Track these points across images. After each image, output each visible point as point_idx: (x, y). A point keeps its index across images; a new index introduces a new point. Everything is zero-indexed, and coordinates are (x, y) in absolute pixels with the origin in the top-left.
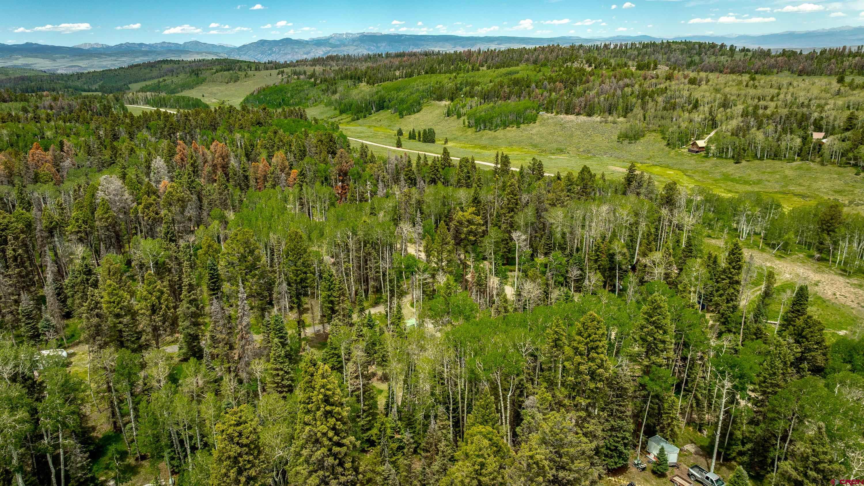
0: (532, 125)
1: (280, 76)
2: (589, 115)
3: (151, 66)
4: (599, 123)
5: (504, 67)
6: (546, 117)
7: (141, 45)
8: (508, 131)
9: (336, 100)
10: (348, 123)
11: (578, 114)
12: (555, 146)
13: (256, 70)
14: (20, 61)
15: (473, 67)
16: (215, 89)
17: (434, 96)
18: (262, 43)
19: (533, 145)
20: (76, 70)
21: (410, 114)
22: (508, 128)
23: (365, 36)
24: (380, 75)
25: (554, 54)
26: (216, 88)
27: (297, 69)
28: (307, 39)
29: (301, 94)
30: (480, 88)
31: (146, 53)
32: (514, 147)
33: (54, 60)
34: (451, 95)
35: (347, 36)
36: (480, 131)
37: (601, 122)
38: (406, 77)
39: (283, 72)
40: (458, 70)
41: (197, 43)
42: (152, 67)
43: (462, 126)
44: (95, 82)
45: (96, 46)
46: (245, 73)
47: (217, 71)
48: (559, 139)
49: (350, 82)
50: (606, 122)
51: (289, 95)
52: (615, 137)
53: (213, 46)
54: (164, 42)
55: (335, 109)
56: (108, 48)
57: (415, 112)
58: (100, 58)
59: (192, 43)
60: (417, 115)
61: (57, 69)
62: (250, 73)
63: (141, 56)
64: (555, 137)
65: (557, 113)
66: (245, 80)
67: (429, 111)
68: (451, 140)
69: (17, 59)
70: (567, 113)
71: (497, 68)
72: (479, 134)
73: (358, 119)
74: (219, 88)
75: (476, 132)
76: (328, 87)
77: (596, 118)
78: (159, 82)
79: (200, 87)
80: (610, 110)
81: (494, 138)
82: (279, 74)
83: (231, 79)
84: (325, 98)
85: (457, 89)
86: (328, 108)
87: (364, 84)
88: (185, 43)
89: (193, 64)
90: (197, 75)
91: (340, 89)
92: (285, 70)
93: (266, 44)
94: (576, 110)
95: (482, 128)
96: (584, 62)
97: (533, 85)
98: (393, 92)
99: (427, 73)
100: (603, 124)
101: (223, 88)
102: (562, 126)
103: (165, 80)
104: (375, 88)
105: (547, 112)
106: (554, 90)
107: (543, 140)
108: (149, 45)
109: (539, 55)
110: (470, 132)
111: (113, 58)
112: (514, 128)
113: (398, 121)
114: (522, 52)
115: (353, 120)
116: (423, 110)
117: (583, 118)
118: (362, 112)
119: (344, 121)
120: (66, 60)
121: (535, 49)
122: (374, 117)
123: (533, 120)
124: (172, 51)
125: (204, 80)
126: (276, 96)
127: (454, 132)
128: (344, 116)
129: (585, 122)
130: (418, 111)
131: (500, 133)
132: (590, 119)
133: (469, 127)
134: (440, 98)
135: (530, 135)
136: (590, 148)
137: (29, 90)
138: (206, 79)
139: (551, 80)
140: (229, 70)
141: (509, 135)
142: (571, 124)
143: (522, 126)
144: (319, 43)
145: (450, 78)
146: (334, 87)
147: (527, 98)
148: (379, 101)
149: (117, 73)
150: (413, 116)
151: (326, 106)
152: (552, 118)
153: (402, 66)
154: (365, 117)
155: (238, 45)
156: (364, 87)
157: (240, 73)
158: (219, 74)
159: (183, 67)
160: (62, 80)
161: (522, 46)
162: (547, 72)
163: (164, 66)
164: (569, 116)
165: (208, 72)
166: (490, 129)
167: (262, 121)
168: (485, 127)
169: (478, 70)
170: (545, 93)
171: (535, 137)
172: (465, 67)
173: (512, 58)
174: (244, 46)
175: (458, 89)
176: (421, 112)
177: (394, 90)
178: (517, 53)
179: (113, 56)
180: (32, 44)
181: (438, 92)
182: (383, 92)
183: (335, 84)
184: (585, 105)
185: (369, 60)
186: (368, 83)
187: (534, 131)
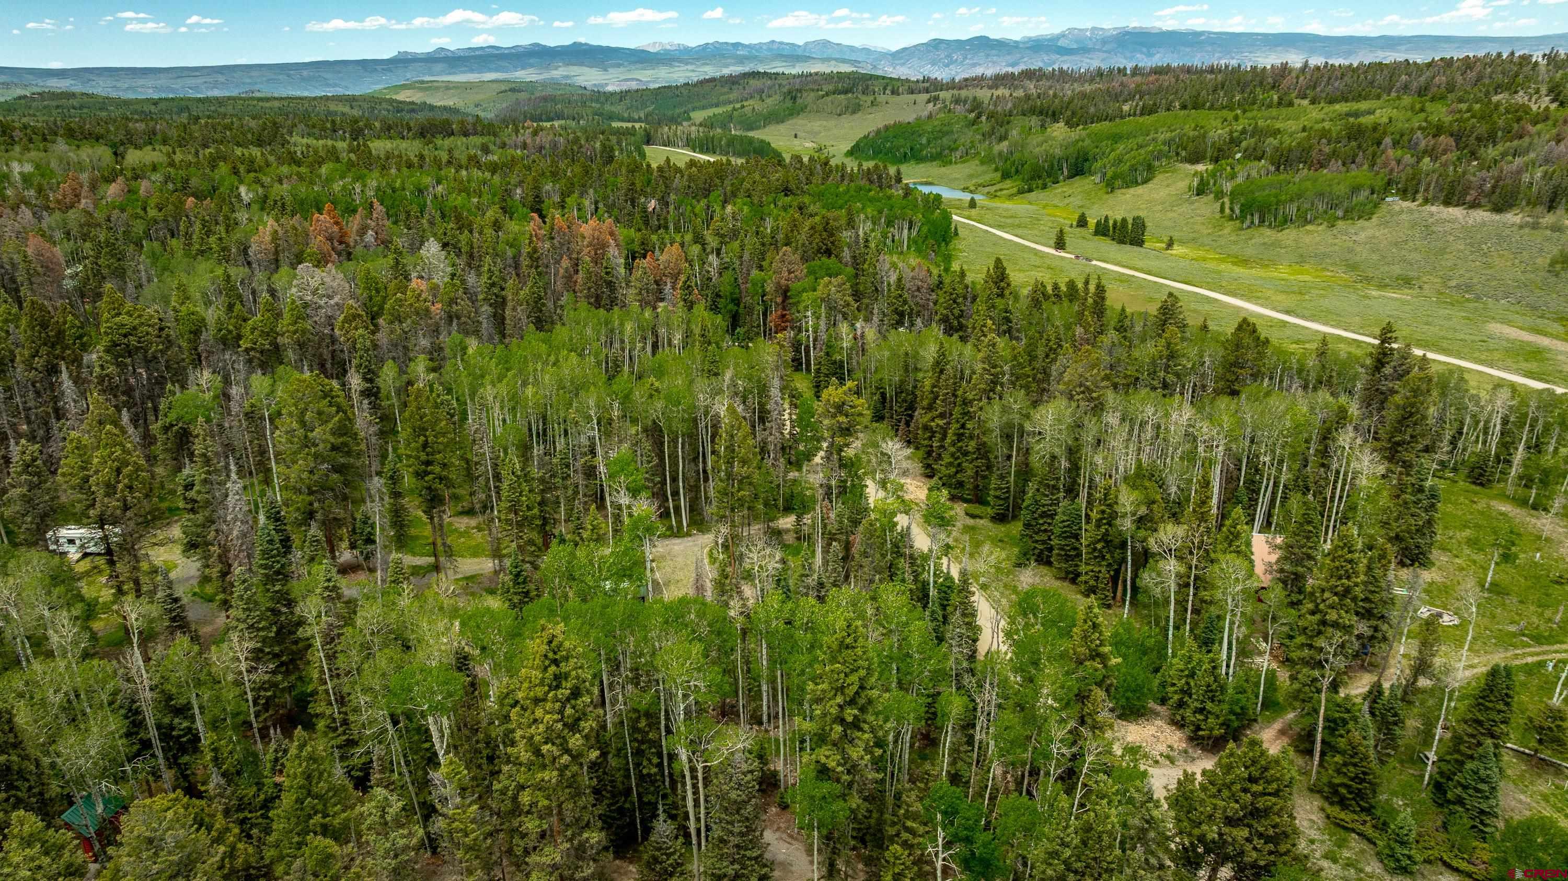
0: (1361, 223)
1: (931, 105)
2: (1498, 209)
3: (732, 81)
4: (1515, 229)
5: (1346, 101)
6: (1397, 208)
7: (736, 45)
8: (1308, 232)
9: (1000, 154)
10: (1011, 197)
11: (1474, 205)
12: (1397, 270)
13: (893, 93)
14: (559, 72)
15: (1280, 99)
16: (816, 124)
17: (1184, 153)
18: (937, 44)
19: (1347, 266)
20: (634, 86)
21: (1128, 187)
22: (1309, 227)
23: (1128, 33)
24: (1092, 110)
25: (1472, 75)
26: (818, 123)
27: (964, 93)
28: (1017, 37)
29: (945, 141)
30: (1275, 142)
31: (741, 60)
32: (1307, 267)
33: (606, 70)
34: (1215, 154)
35: (1092, 33)
36: (1249, 227)
37: (1521, 227)
38: (1142, 114)
39: (936, 99)
40: (1249, 104)
41: (826, 44)
42: (733, 83)
43: (1218, 216)
44: (644, 105)
45: (668, 47)
46: (872, 98)
47: (827, 94)
48: (1415, 256)
49: (1034, 121)
50: (1535, 226)
51: (924, 141)
52: (1543, 261)
53: (852, 49)
54: (773, 41)
55: (996, 170)
56: (687, 50)
57: (1137, 184)
58: (671, 66)
59: (817, 43)
60: (1140, 190)
61: (607, 84)
62: (882, 98)
63: (734, 65)
64: (1403, 252)
65: (1426, 201)
66: (870, 110)
67: (1165, 183)
68: (1182, 242)
69: (556, 69)
70: (1447, 203)
71: (1331, 102)
72: (1244, 234)
73: (1030, 190)
74: (825, 123)
75: (1242, 229)
76: (994, 128)
77: (1513, 217)
78: (734, 109)
79: (794, 121)
80: (1552, 201)
81: (1272, 244)
82: (929, 101)
83: (847, 108)
84: (982, 148)
85: (1232, 141)
86: (984, 168)
87: (1061, 124)
88: (807, 44)
89: (798, 81)
90: (794, 99)
91: (1014, 133)
92: (942, 94)
93: (943, 46)
94: (1468, 198)
95: (1256, 221)
96: (1544, 91)
97: (1388, 140)
98: (1104, 143)
99: (1184, 107)
100: (1527, 230)
101: (832, 123)
102: (1428, 230)
103: (743, 107)
104: (1079, 132)
105: (1404, 199)
106: (1432, 153)
107: (1375, 257)
108: (749, 46)
109: (1434, 77)
110: (1229, 227)
111: (690, 67)
112: (1320, 228)
113: (1100, 199)
114: (1395, 69)
115: (1021, 192)
116: (1155, 181)
117: (1481, 215)
118: (1040, 177)
119: (1005, 192)
120: (621, 69)
121: (1429, 65)
122: (1062, 188)
123: (1365, 212)
124: (782, 56)
125: (803, 109)
126: (902, 141)
127: (1197, 227)
128: (1008, 183)
129: (1484, 224)
130: (1145, 182)
131: (1289, 235)
132: (1497, 217)
133: (1231, 218)
134: (1195, 159)
135: (1351, 244)
136: (1475, 280)
137: (544, 117)
138: (806, 107)
139: (1438, 130)
140: (846, 92)
141: (1307, 239)
142: (1448, 227)
143: (1340, 224)
144: (1037, 46)
145: (1226, 120)
146: (1003, 130)
147: (1366, 167)
148: (1077, 159)
149: (677, 92)
150: (1132, 191)
151: (982, 163)
152: (1411, 211)
153: (1140, 92)
154: (1044, 187)
155: (894, 48)
156: (1059, 130)
157: (864, 98)
158: (829, 98)
159: (780, 85)
160: (597, 101)
161: (1400, 57)
162: (1440, 113)
163: (752, 82)
164: (1450, 209)
165: (812, 94)
166: (1270, 226)
167: (792, 186)
168: (1262, 221)
169: (1291, 104)
170: (1408, 159)
171: (1359, 249)
172: (1265, 99)
173: (1372, 83)
174: (905, 49)
175: (1234, 142)
176: (1150, 185)
177: (1108, 138)
178: (1385, 72)
179: (692, 64)
180: (581, 44)
181: (1191, 146)
182: (1087, 142)
183: (1008, 123)
184: (1494, 187)
185: (1098, 79)
186: (1067, 123)
187: (1362, 236)
